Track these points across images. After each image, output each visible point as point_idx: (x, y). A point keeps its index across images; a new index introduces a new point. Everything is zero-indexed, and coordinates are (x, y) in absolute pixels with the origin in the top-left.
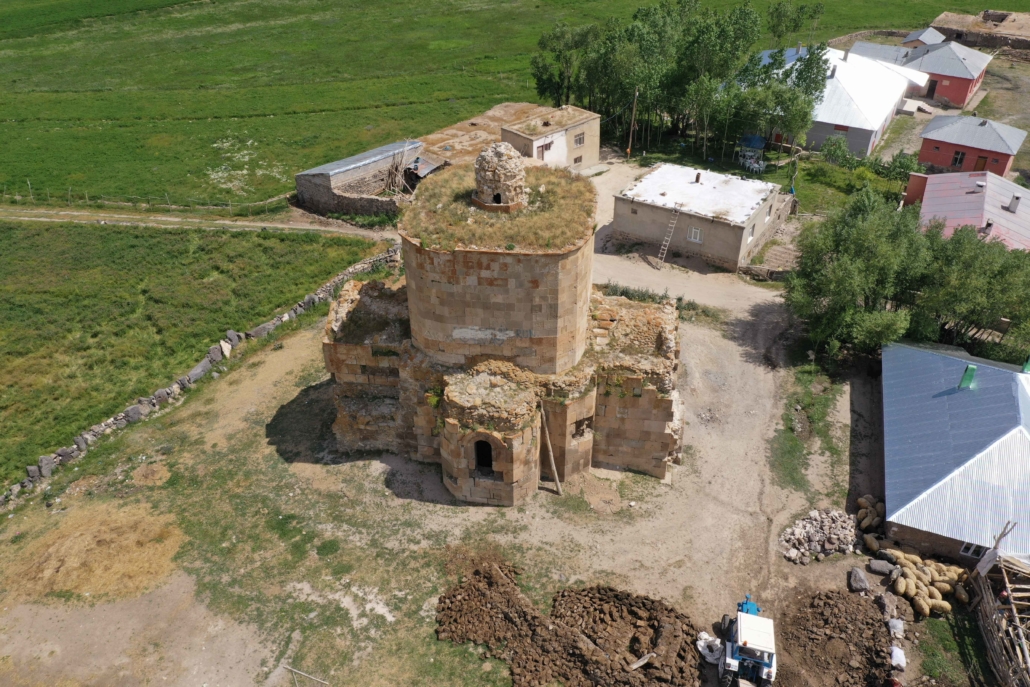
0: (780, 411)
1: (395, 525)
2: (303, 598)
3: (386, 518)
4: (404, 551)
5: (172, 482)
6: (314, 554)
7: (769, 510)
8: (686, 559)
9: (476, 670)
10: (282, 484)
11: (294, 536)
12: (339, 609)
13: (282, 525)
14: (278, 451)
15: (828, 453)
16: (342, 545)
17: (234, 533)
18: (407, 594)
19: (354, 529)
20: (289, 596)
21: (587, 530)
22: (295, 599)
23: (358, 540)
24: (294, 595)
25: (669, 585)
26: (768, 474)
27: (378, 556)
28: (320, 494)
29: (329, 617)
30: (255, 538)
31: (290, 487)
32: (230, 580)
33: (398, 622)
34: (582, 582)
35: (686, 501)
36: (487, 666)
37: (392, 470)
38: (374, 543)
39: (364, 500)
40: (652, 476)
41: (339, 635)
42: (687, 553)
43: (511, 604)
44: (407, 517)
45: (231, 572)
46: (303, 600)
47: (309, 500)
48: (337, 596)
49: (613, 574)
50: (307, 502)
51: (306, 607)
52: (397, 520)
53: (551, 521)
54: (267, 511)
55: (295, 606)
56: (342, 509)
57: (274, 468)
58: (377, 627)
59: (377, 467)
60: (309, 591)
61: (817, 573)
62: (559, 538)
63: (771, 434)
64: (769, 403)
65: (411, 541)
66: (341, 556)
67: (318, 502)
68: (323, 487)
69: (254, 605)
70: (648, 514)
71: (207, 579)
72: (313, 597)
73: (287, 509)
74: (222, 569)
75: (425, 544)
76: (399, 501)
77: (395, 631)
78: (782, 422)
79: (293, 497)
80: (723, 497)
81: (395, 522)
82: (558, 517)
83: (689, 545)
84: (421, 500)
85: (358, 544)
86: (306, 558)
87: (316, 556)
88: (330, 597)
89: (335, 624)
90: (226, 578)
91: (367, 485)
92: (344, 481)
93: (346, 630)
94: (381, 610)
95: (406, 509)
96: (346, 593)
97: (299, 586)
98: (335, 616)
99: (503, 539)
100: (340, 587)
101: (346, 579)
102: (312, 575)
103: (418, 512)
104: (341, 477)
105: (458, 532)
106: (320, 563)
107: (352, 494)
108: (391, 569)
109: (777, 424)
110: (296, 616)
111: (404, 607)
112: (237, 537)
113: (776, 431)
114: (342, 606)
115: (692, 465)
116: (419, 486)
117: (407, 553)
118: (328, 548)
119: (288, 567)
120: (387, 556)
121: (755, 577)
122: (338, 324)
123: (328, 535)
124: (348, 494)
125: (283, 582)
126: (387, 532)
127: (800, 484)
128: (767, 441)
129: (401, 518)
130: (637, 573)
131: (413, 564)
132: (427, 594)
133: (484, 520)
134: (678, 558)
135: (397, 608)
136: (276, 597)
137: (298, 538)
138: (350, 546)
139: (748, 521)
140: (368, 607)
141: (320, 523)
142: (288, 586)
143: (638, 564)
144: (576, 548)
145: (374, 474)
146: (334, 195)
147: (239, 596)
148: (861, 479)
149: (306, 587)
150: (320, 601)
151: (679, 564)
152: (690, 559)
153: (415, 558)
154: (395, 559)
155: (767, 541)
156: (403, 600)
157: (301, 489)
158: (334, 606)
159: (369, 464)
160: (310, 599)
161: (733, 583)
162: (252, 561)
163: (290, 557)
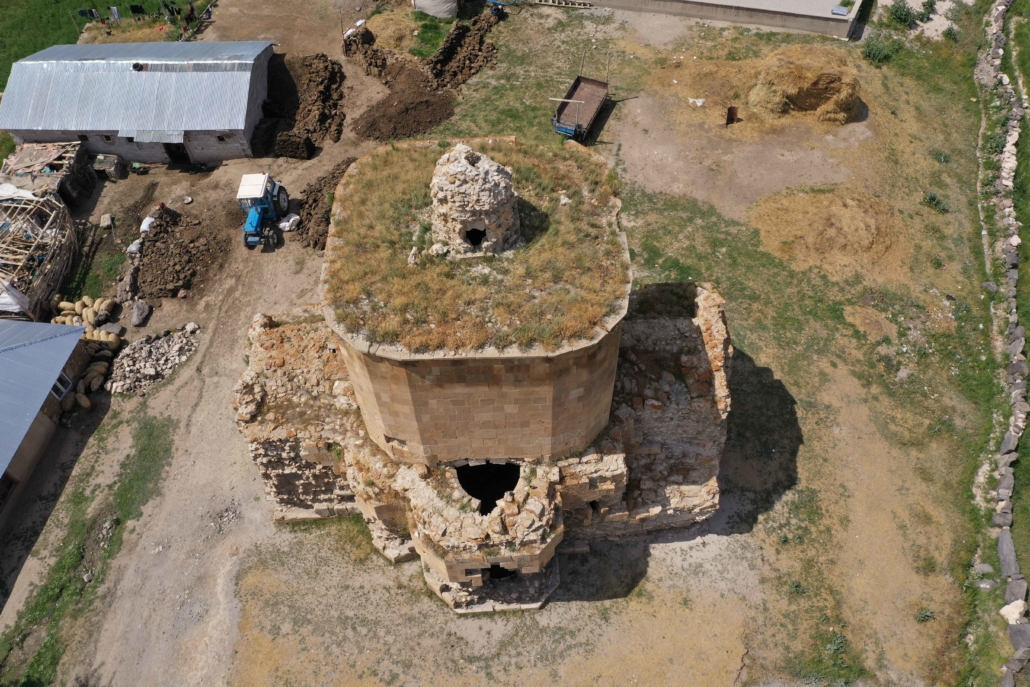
8: (295, 301)
20: (636, 216)
24: (633, 217)
78: (125, 536)
112: (718, 258)
136: (647, 214)
139: (223, 363)
142: (641, 222)
155: (211, 342)
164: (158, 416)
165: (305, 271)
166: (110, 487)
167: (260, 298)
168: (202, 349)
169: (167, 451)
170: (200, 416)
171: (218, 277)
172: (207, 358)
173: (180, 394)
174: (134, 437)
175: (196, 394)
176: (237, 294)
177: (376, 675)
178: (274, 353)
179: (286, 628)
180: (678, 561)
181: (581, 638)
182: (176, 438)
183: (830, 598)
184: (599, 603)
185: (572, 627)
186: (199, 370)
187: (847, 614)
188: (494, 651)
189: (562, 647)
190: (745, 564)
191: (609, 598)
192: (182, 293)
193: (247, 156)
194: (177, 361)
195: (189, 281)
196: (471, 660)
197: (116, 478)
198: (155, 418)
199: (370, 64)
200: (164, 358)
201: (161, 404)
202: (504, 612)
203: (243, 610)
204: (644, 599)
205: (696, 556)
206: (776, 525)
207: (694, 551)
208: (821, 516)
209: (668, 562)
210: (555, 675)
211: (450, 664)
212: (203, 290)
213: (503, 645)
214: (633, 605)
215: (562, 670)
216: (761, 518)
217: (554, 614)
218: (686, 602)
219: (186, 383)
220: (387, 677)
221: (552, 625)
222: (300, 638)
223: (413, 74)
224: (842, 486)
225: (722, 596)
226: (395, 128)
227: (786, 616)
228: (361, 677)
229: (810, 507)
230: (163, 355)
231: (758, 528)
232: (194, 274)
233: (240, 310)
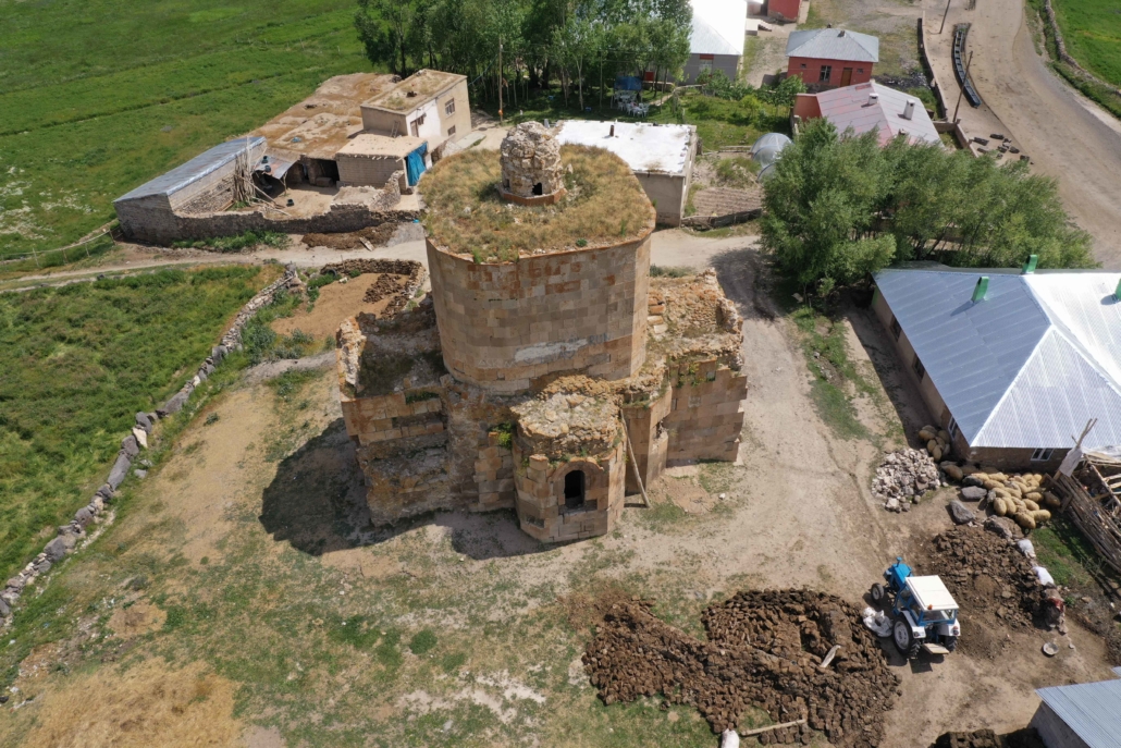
0: (803, 363)
1: (488, 593)
2: (425, 710)
3: (473, 587)
4: (513, 619)
5: (174, 620)
6: (409, 653)
7: (846, 466)
8: (802, 539)
9: (663, 724)
10: (323, 583)
11: (374, 641)
12: (474, 708)
13: (351, 631)
14: (293, 545)
15: (866, 394)
16: (437, 634)
17: (295, 660)
18: (544, 666)
19: (441, 611)
20: (407, 713)
21: (694, 538)
22: (417, 714)
23: (454, 623)
24: (412, 709)
25: (803, 570)
26: (827, 430)
27: (486, 633)
28: (377, 582)
29: (468, 722)
30: (326, 657)
31: (334, 584)
32: (322, 717)
33: (550, 701)
34: (720, 594)
35: (766, 478)
36: (673, 716)
37: (455, 530)
38: (474, 621)
39: (437, 574)
40: (723, 461)
41: (492, 738)
42: (799, 532)
43: (666, 640)
44: (497, 579)
45: (318, 708)
46: (426, 712)
47: (368, 593)
48: (464, 694)
49: (746, 575)
50: (367, 596)
51: (435, 719)
52: (487, 586)
53: (654, 538)
54: (322, 622)
55: (421, 722)
56: (415, 592)
57: (301, 567)
58: (530, 714)
59: (435, 532)
60: (429, 700)
61: (921, 515)
62: (672, 553)
63: (808, 388)
64: (788, 356)
65: (516, 604)
66: (443, 646)
67: (380, 593)
68: (378, 573)
69: (371, 738)
70: (741, 503)
71: (293, 725)
72: (437, 705)
73: (348, 611)
74: (305, 708)
75: (533, 603)
76: (478, 565)
77: (553, 711)
78: (810, 373)
79: (347, 594)
80: (798, 464)
81: (485, 590)
82: (659, 532)
83: (796, 523)
84: (505, 556)
85: (457, 627)
86: (402, 662)
87: (414, 656)
88: (457, 697)
89: (480, 726)
90: (316, 717)
91: (433, 557)
92: (402, 559)
93: (497, 730)
94: (524, 693)
95: (490, 570)
96: (473, 688)
97: (412, 697)
98: (476, 718)
99: (615, 573)
100: (463, 683)
101: (464, 671)
102: (421, 679)
103: (507, 571)
104: (396, 556)
105: (562, 579)
106: (423, 663)
107: (419, 571)
108: (510, 643)
109: (807, 376)
110: (429, 733)
111: (549, 681)
112: (301, 663)
113: (810, 383)
114: (477, 703)
115: (752, 440)
116: (495, 540)
117: (519, 621)
118: (422, 642)
119: (387, 680)
120: (498, 631)
121: (872, 536)
122: (354, 375)
123: (414, 627)
124: (414, 572)
125: (390, 698)
126: (484, 603)
127: (857, 431)
128: (807, 395)
129: (490, 582)
130: (767, 567)
131: (532, 631)
132: (566, 659)
133: (584, 558)
134: (795, 540)
135: (541, 686)
136: (391, 719)
137: (379, 642)
138: (448, 632)
139: (834, 483)
140: (508, 694)
141: (397, 616)
142: (400, 702)
143: (762, 559)
144: (695, 559)
145: (436, 541)
146: (177, 218)
147: (346, 733)
148: (908, 411)
149: (421, 695)
150: (446, 706)
151: (799, 546)
152: (806, 537)
153: (531, 623)
154: (509, 631)
155: (861, 498)
156: (543, 674)
157: (350, 583)
158: (467, 707)
159: (424, 531)
160: (434, 708)
161: (856, 549)
162: (338, 687)
163: (383, 668)
165: (815, 570)
166: (850, 398)
168: (865, 492)
172: (854, 486)
174: (865, 427)
197: (851, 402)
198: (859, 439)
206: (309, 433)
212: (916, 542)
219: (855, 465)
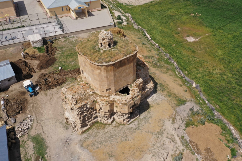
25: (50, 94)
83: (51, 104)
109: (48, 157)
115: (63, 124)
130: (57, 91)
134: (52, 99)
152: (49, 101)
164: (35, 135)
165: (48, 95)
166: (34, 153)
167: (41, 104)
168: (35, 119)
169: (43, 139)
170: (45, 129)
171: (28, 105)
172: (38, 119)
173: (36, 129)
174: (32, 142)
175: (41, 127)
176: (35, 106)
177: (123, 141)
178: (72, 91)
179: (99, 146)
180: (152, 100)
181: (149, 117)
182: (43, 136)
183: (174, 95)
184: (147, 111)
185: (146, 116)
186: (37, 122)
187: (177, 95)
188: (138, 126)
189: (147, 119)
190: (161, 96)
191: (147, 110)
192: (21, 112)
193: (16, 83)
194: (31, 123)
195: (21, 108)
196: (136, 129)
197: (34, 151)
198: (34, 136)
199: (32, 58)
200: (27, 124)
201: (33, 133)
202: (134, 120)
203: (88, 149)
204: (152, 107)
205: (154, 98)
206: (160, 90)
207: (153, 98)
208: (164, 86)
209: (151, 101)
210: (149, 123)
211: (133, 132)
212: (26, 109)
213: (138, 124)
214: (151, 109)
215: (150, 122)
216: (157, 90)
217: (142, 116)
218: (158, 104)
219: (36, 126)
220: (124, 140)
221: (143, 118)
222: (104, 145)
223: (43, 56)
224: (163, 81)
225: (162, 101)
226: (47, 66)
227: (171, 100)
228: (120, 143)
229: (161, 85)
230: (27, 123)
231: (158, 91)
232: (22, 107)
233: (38, 108)
